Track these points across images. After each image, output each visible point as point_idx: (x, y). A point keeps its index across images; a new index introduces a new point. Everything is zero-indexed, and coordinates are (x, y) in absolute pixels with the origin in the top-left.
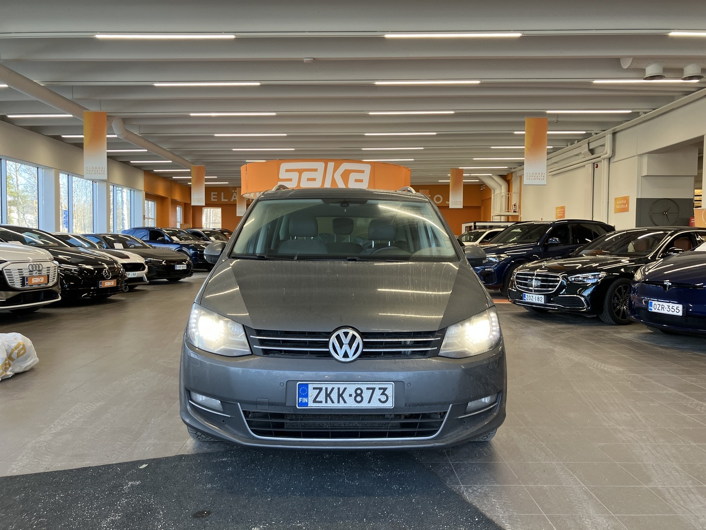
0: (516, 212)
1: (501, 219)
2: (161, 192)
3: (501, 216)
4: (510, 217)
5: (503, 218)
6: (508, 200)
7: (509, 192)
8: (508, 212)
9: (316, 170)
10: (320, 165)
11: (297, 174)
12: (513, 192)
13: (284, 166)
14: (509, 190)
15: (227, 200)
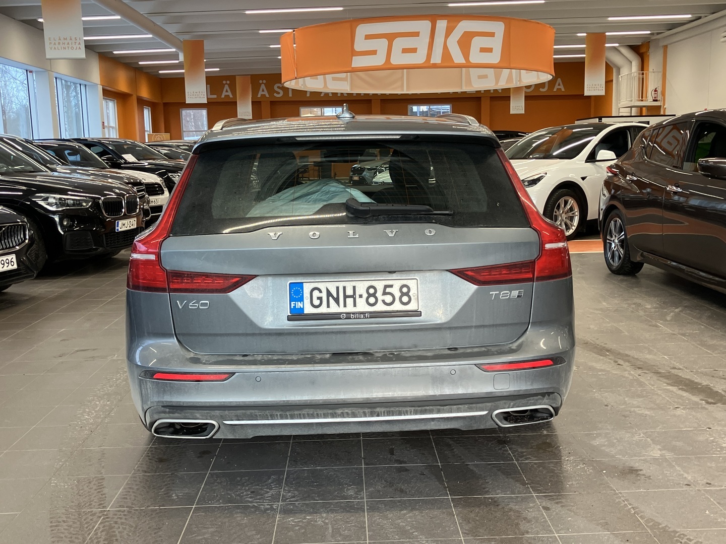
0: (657, 101)
1: (631, 113)
2: (123, 86)
3: (631, 107)
4: (644, 109)
5: (634, 112)
6: (642, 82)
7: (642, 69)
8: (642, 101)
9: (416, 34)
10: (423, 26)
11: (384, 42)
12: (651, 69)
13: (362, 30)
14: (643, 67)
15: (215, 96)
